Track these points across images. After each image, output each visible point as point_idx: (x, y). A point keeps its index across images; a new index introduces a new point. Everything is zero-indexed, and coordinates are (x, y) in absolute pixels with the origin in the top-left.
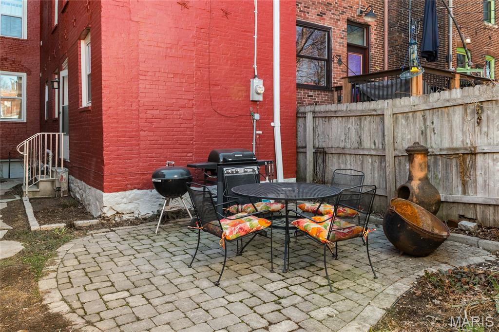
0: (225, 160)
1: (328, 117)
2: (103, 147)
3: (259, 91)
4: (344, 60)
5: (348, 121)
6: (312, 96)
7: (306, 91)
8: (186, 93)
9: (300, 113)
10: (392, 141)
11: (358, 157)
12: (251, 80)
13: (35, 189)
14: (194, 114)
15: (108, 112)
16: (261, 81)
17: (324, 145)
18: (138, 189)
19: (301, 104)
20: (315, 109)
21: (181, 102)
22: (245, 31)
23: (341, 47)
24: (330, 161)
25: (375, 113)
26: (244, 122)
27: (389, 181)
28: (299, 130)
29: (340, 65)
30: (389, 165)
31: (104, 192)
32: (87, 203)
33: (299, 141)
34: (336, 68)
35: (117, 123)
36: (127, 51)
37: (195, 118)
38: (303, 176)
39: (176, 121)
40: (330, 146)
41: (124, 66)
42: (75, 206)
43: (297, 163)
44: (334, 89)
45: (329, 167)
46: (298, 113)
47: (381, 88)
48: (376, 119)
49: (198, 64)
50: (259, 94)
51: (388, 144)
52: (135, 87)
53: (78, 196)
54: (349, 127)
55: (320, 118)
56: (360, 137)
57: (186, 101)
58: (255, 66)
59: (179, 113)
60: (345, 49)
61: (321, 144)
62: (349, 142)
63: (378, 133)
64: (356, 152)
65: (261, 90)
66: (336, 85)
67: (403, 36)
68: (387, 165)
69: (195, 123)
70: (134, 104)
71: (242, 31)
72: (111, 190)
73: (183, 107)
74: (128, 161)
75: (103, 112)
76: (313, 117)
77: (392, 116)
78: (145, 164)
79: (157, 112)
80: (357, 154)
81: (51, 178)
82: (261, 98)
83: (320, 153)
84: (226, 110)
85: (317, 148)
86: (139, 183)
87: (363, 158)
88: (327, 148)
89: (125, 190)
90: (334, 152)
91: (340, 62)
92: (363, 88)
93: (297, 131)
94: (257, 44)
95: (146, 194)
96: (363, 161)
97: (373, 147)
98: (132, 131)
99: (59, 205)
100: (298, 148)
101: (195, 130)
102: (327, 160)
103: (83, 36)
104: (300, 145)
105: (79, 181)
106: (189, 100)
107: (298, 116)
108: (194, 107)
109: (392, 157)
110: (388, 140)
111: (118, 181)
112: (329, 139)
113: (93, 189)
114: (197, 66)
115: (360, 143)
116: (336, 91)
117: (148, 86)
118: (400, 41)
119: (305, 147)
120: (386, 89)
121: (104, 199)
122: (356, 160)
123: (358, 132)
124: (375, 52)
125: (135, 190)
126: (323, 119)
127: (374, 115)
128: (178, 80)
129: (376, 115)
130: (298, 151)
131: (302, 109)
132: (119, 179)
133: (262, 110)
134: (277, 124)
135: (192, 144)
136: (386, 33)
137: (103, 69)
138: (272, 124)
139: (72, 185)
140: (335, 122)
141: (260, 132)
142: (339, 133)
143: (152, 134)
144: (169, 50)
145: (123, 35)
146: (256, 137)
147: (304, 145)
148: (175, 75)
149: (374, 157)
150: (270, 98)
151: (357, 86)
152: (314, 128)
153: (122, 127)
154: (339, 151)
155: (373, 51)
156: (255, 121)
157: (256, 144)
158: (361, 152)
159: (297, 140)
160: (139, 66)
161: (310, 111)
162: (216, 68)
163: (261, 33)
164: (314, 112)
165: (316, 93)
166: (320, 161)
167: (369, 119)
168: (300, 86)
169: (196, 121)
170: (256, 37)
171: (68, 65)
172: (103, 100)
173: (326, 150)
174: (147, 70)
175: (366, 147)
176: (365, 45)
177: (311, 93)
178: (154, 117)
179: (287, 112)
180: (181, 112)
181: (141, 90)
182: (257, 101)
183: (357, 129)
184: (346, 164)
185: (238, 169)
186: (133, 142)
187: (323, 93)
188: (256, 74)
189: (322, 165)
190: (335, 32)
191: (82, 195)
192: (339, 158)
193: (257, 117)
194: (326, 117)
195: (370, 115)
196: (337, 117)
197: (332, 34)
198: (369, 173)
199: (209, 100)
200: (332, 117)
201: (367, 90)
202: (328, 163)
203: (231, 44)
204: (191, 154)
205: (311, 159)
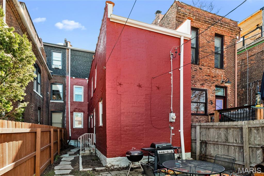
0: (158, 147)
1: (208, 128)
2: (106, 141)
3: (173, 118)
4: (214, 102)
5: (219, 130)
6: (198, 118)
7: (195, 116)
8: (141, 120)
9: (193, 126)
10: (248, 140)
11: (226, 146)
12: (170, 114)
13: (84, 153)
14: (144, 128)
15: (109, 129)
16: (174, 114)
17: (206, 140)
18: (121, 157)
19: (193, 121)
20: (201, 124)
21: (138, 124)
22: (167, 94)
23: (212, 97)
24: (209, 147)
25: (236, 127)
26: (166, 130)
27: (246, 159)
28: (192, 133)
29: (212, 104)
30: (246, 151)
31: (107, 158)
32: (101, 160)
33: (192, 137)
34: (210, 106)
35: (112, 132)
36: (116, 106)
37: (144, 129)
38: (195, 152)
39: (136, 131)
40: (209, 140)
41: (115, 111)
42: (97, 160)
43: (191, 146)
44: (209, 115)
45: (208, 149)
46: (192, 126)
47: (237, 114)
48: (237, 130)
49: (146, 109)
50: (173, 119)
51: (245, 141)
52: (119, 119)
53: (98, 156)
54: (220, 132)
55: (203, 128)
56: (227, 137)
57: (141, 123)
58: (172, 108)
59: (137, 128)
60: (214, 98)
61: (204, 139)
62: (220, 139)
63: (238, 136)
64: (224, 144)
65: (175, 117)
66: (209, 113)
67: (243, 90)
68: (244, 151)
69: (144, 131)
70: (119, 125)
71: (165, 94)
72: (110, 157)
73: (139, 125)
74: (116, 146)
75: (107, 129)
76: (200, 128)
77: (248, 129)
78: (123, 147)
79: (129, 128)
80: (225, 145)
81: (89, 149)
82: (174, 121)
83: (204, 143)
84: (158, 126)
85: (202, 141)
86: (121, 155)
87: (228, 146)
88: (208, 141)
89: (115, 157)
90: (211, 143)
91: (212, 103)
92: (226, 114)
93: (191, 133)
94: (172, 99)
95: (124, 158)
96: (228, 148)
97: (235, 142)
98: (118, 135)
99: (92, 159)
100: (192, 140)
101: (144, 134)
102: (207, 146)
103: (100, 101)
104: (193, 139)
105: (99, 151)
106: (142, 123)
107: (192, 127)
108: (144, 125)
109: (248, 148)
110: (246, 140)
111: (112, 154)
112: (208, 137)
113: (103, 155)
114: (145, 110)
115: (227, 140)
116: (210, 115)
117: (125, 118)
118: (242, 92)
119: (196, 140)
120: (239, 115)
121: (107, 160)
122: (224, 148)
123: (225, 135)
124: (230, 98)
125: (119, 157)
126: (205, 129)
127: (235, 128)
128: (137, 115)
129: (237, 128)
130: (192, 141)
131: (194, 124)
132: (113, 153)
133: (175, 125)
134: (182, 131)
135: (143, 139)
136: (236, 90)
137: (107, 113)
138: (179, 131)
139: (96, 152)
140: (212, 130)
141: (174, 134)
142: (214, 135)
143: (126, 136)
144: (133, 104)
145: (114, 100)
146: (172, 136)
147: (195, 139)
148: (136, 113)
149: (235, 147)
150: (178, 121)
151: (223, 113)
152: (200, 132)
153: (114, 134)
154: (214, 143)
155: (229, 98)
156: (171, 130)
157: (172, 139)
158: (228, 144)
159: (191, 137)
160: (121, 111)
161: (198, 125)
162: (154, 110)
163: (174, 94)
164: (200, 126)
165: (200, 117)
166: (204, 146)
167: (233, 129)
168: (192, 114)
169: (145, 130)
170: (172, 96)
171: (95, 111)
172: (107, 124)
173: (207, 142)
174: (124, 112)
175: (230, 142)
176: (225, 95)
177: (197, 117)
178: (127, 130)
179: (187, 126)
180: (139, 127)
181: (122, 120)
182: (172, 122)
183: (225, 134)
184: (218, 148)
185: (164, 151)
186: (119, 139)
187: (203, 117)
188: (172, 111)
189: (205, 148)
190: (210, 91)
191: (100, 156)
192: (214, 146)
193: (172, 128)
194: (207, 128)
195: (233, 128)
196: (213, 128)
197: (208, 92)
198: (233, 153)
199: (151, 122)
200: (210, 128)
201: (228, 115)
202: (208, 147)
203: (161, 100)
204: (143, 143)
205: (199, 145)
